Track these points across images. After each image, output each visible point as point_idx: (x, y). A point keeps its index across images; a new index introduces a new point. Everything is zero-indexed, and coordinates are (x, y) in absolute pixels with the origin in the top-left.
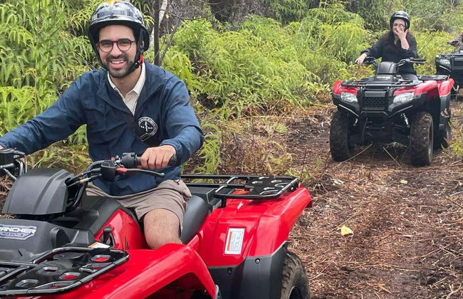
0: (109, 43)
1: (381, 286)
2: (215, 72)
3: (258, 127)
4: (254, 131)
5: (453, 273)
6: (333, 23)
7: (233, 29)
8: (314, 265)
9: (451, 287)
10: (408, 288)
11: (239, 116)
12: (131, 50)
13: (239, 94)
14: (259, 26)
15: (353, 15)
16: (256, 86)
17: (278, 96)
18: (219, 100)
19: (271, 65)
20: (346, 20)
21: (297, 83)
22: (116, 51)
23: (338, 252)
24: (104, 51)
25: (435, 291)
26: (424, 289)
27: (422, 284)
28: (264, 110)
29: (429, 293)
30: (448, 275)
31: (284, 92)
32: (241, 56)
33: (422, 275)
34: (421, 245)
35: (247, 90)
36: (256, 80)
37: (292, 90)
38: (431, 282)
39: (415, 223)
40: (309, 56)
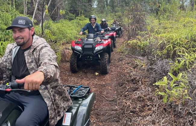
0: (92, 20)
1: (109, 88)
2: (54, 34)
3: (67, 48)
4: (66, 49)
5: (126, 83)
6: (82, 20)
7: (57, 23)
8: (91, 84)
9: (127, 86)
10: (116, 88)
11: (61, 45)
12: (94, 21)
13: (61, 39)
14: (64, 22)
15: (87, 18)
16: (65, 37)
17: (71, 39)
18: (56, 41)
19: (68, 31)
20: (85, 20)
21: (75, 36)
22: (93, 21)
23: (96, 80)
24: (91, 21)
25: (123, 88)
26: (120, 88)
27: (120, 86)
28: (68, 43)
29: (122, 89)
30: (125, 83)
31: (72, 38)
32: (61, 29)
33: (119, 84)
34: (116, 76)
35: (63, 38)
36: (65, 35)
37: (74, 37)
38: (122, 85)
39: (113, 70)
40: (77, 29)
